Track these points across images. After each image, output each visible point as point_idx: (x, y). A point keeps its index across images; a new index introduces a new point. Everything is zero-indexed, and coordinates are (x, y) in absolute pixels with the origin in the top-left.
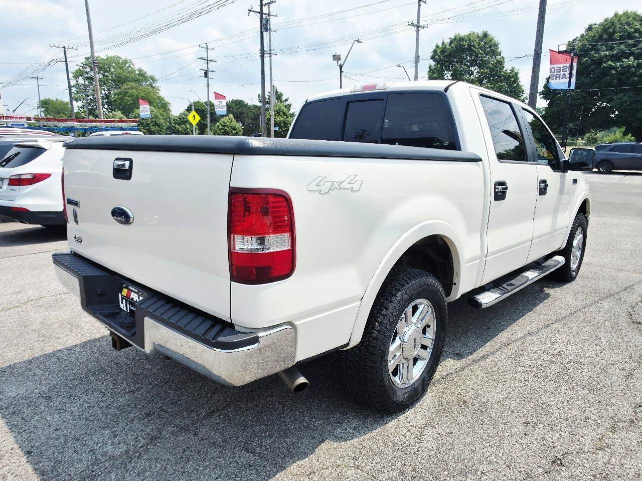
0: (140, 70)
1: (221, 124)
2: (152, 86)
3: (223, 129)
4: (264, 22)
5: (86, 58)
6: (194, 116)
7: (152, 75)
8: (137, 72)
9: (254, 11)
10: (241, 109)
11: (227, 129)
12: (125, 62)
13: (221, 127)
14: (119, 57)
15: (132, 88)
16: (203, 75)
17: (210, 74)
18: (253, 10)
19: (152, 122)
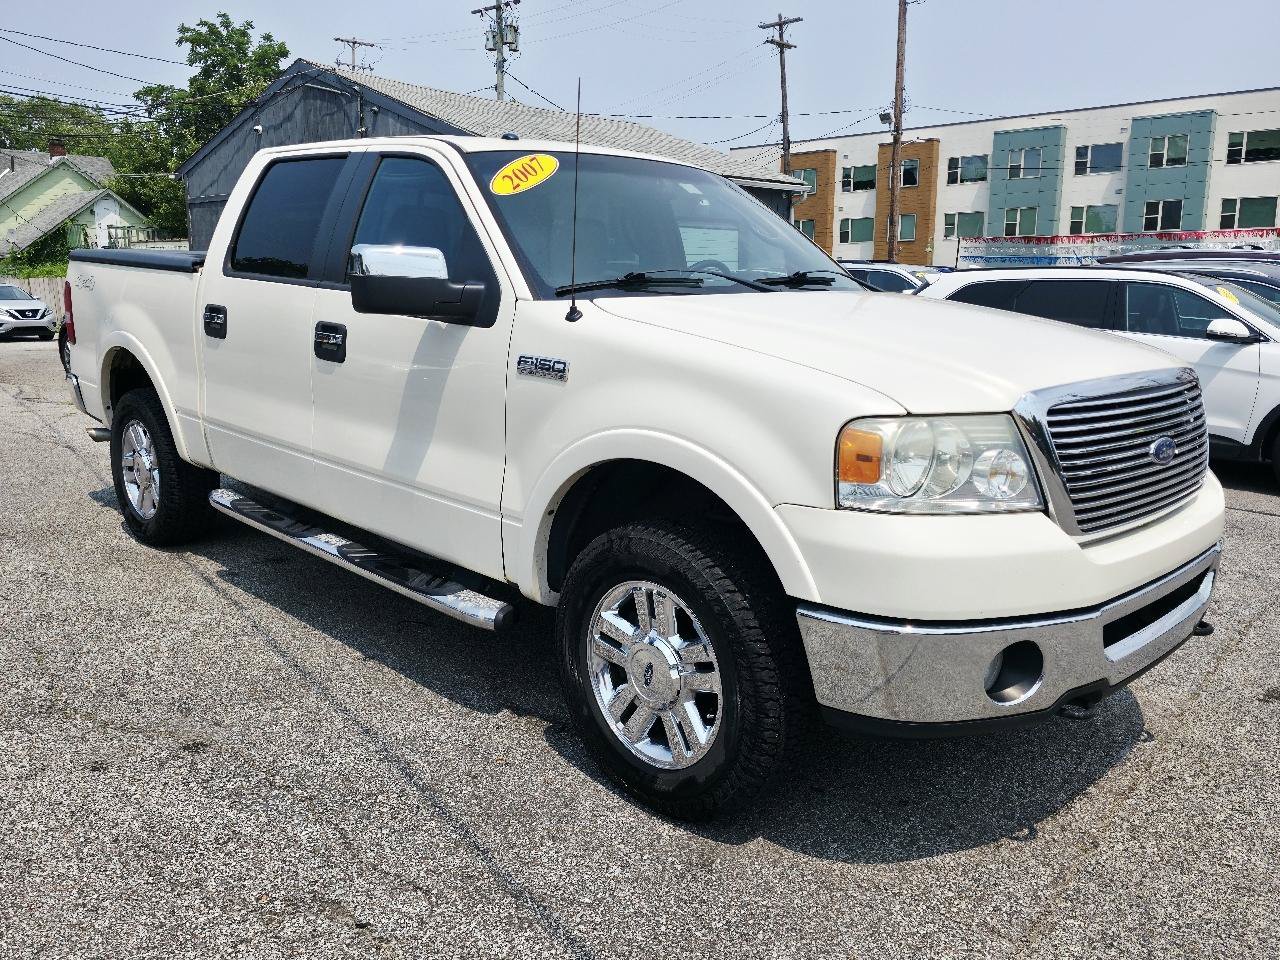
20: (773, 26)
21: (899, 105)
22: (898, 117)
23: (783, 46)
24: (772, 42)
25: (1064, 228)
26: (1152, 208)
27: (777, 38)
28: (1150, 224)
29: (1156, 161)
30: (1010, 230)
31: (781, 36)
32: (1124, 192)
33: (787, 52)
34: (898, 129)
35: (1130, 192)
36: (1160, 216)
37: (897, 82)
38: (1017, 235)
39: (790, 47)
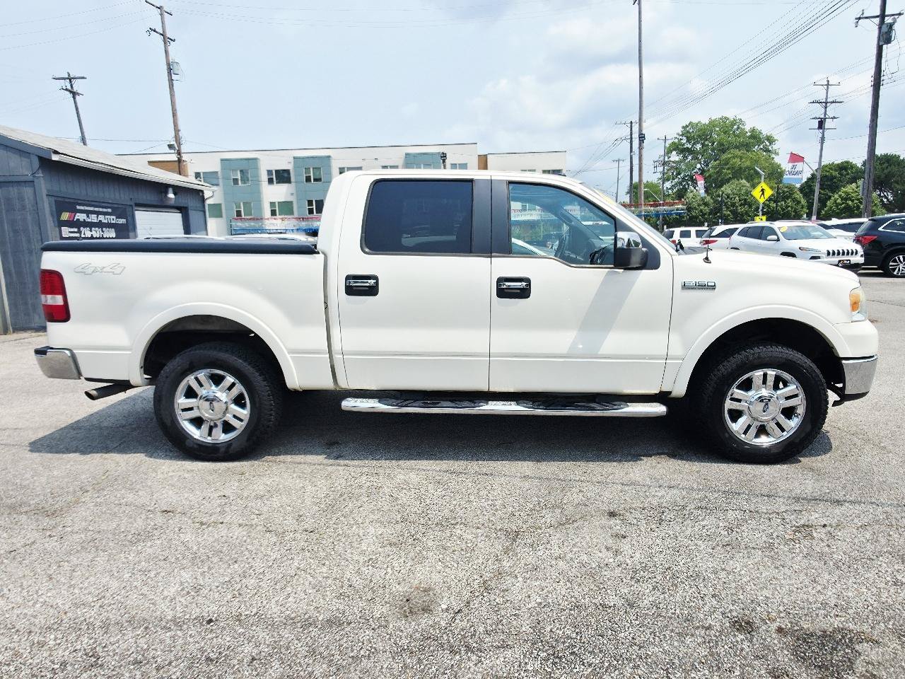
0: (753, 130)
1: (840, 196)
2: (767, 151)
3: (843, 203)
4: (885, 29)
5: (683, 127)
6: (763, 190)
7: (768, 134)
8: (749, 134)
9: (867, 18)
10: (889, 169)
11: (850, 203)
12: (733, 123)
13: (839, 201)
14: (725, 118)
15: (734, 157)
16: (817, 126)
17: (828, 124)
18: (864, 16)
19: (740, 200)
20: (64, 79)
21: (177, 138)
22: (179, 145)
23: (74, 94)
24: (67, 90)
25: (267, 213)
26: (310, 203)
27: (69, 87)
28: (311, 211)
29: (308, 179)
30: (239, 213)
31: (72, 86)
32: (295, 194)
33: (77, 97)
34: (179, 153)
35: (299, 193)
36: (314, 207)
37: (175, 126)
38: (243, 217)
39: (78, 94)
